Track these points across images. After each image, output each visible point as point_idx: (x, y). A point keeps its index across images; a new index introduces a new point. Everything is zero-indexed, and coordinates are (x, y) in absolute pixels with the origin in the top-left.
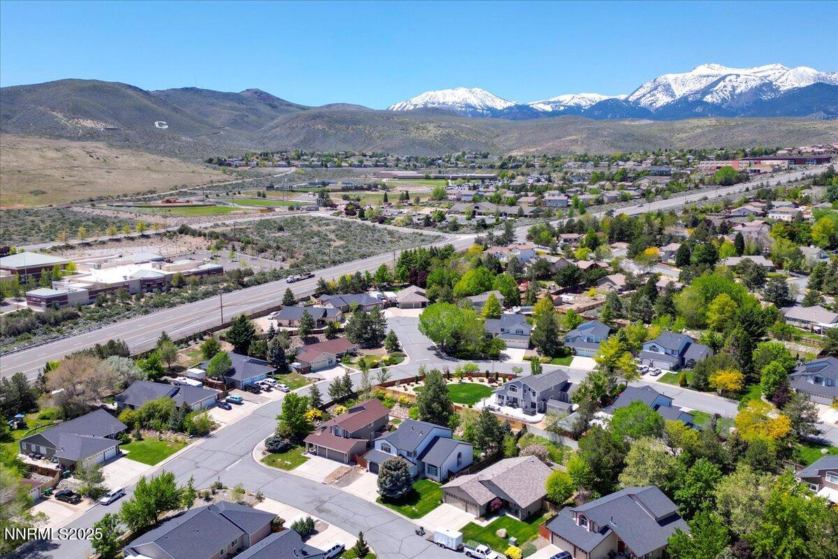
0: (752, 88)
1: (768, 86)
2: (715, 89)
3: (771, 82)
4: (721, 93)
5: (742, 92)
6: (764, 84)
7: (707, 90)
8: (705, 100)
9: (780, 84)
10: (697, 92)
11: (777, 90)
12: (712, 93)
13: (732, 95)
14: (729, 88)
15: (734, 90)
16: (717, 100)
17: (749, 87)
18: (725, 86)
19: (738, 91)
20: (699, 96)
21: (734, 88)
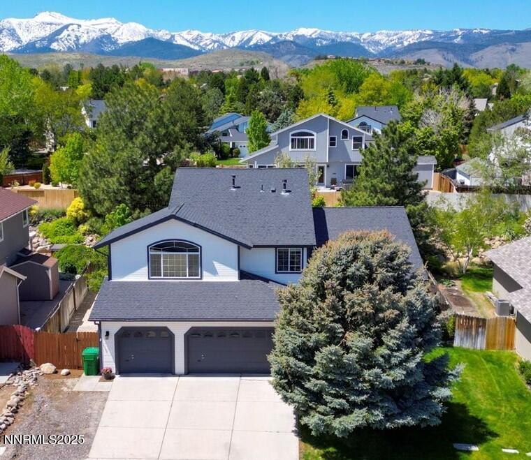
0: (93, 39)
1: (106, 38)
2: (60, 37)
3: (109, 35)
4: (66, 42)
5: (85, 43)
6: (104, 37)
7: (53, 38)
8: (52, 47)
9: (118, 37)
10: (43, 39)
11: (115, 43)
12: (57, 40)
13: (77, 45)
14: (73, 38)
15: (78, 40)
16: (64, 48)
17: (91, 38)
18: (69, 35)
19: (82, 41)
20: (45, 43)
21: (78, 38)
